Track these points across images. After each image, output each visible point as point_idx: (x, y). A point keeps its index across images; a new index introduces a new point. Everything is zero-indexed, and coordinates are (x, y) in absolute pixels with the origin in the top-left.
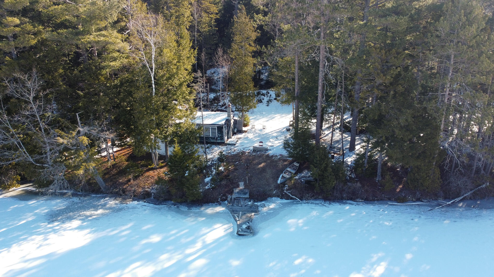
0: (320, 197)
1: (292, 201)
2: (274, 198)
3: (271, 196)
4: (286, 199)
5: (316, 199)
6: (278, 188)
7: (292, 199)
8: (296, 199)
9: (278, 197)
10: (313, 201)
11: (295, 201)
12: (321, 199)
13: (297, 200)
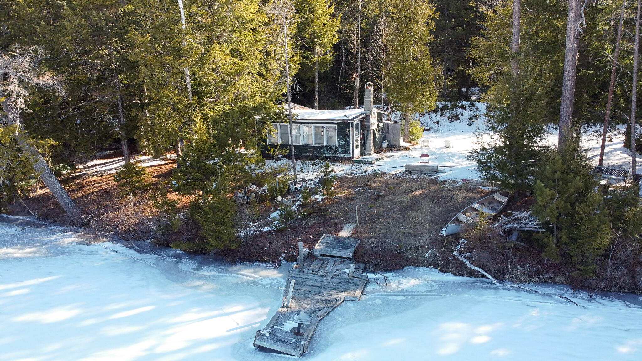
0: (559, 279)
1: (472, 279)
2: (421, 269)
3: (416, 263)
4: (455, 275)
5: (546, 283)
6: (439, 244)
7: (472, 274)
8: (484, 276)
9: (434, 267)
10: (535, 288)
11: (481, 281)
12: (562, 284)
13: (488, 280)
